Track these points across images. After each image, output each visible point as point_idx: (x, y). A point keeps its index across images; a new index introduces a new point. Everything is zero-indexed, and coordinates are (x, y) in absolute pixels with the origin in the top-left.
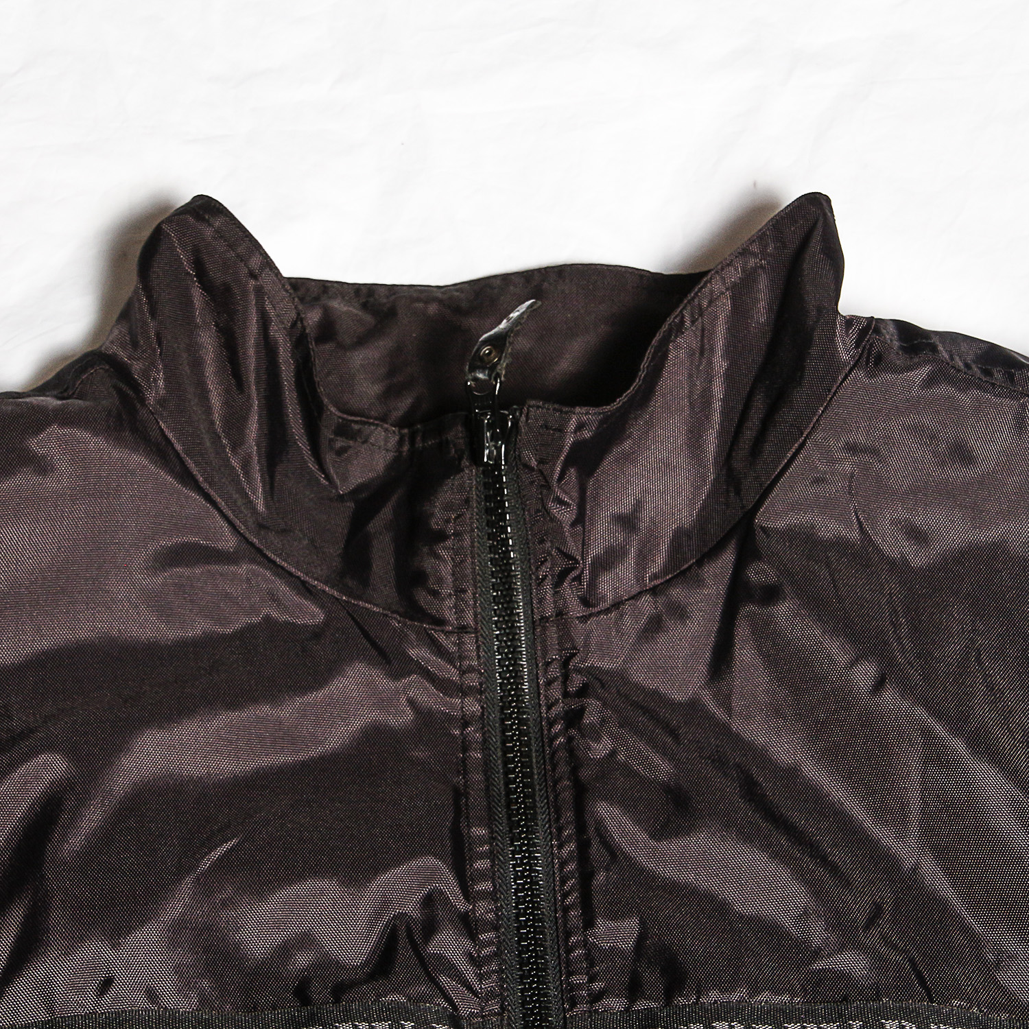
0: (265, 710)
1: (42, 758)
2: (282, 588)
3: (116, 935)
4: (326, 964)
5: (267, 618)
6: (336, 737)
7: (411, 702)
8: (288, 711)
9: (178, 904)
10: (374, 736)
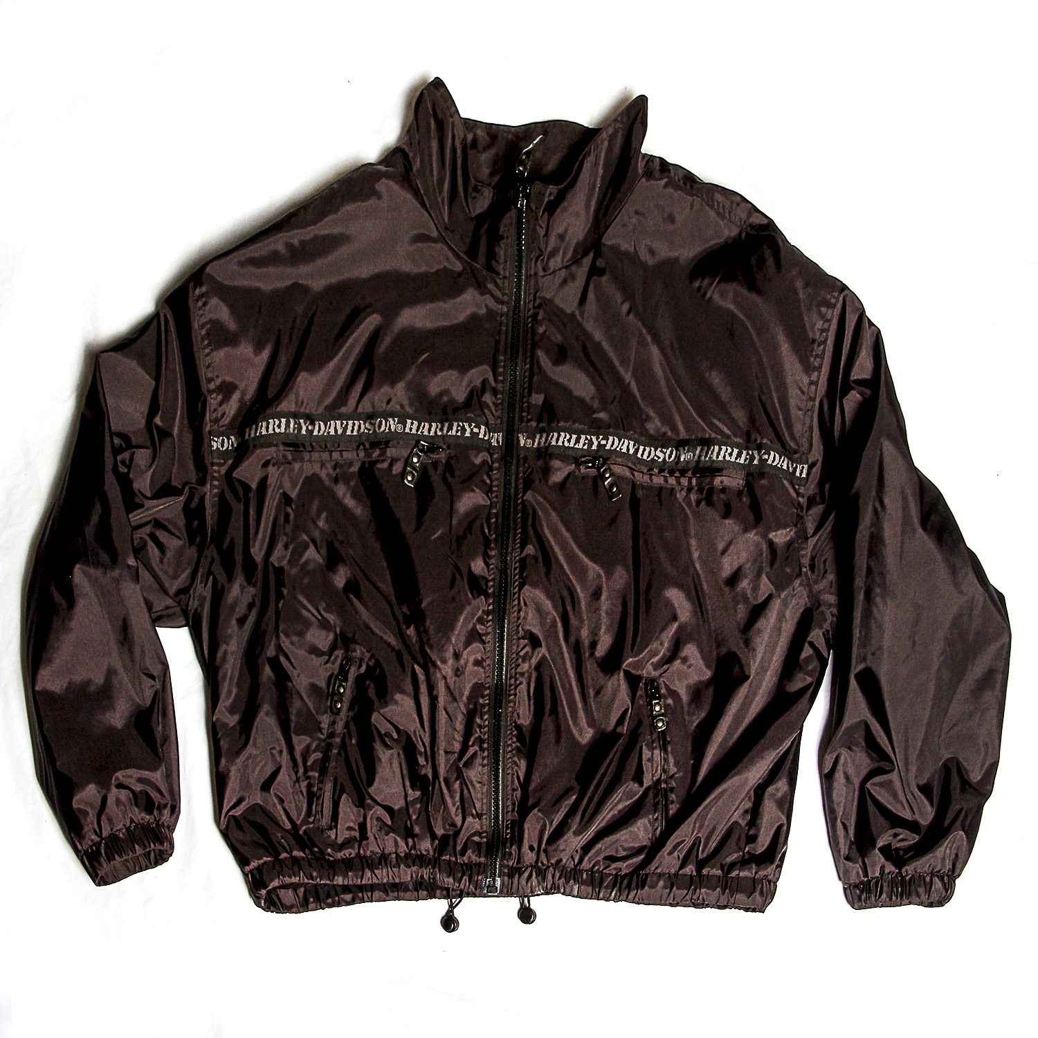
0: (440, 304)
1: (375, 315)
2: (451, 256)
3: (393, 384)
4: (452, 401)
5: (445, 267)
6: (461, 317)
7: (486, 306)
8: (447, 305)
9: (410, 376)
10: (474, 317)
